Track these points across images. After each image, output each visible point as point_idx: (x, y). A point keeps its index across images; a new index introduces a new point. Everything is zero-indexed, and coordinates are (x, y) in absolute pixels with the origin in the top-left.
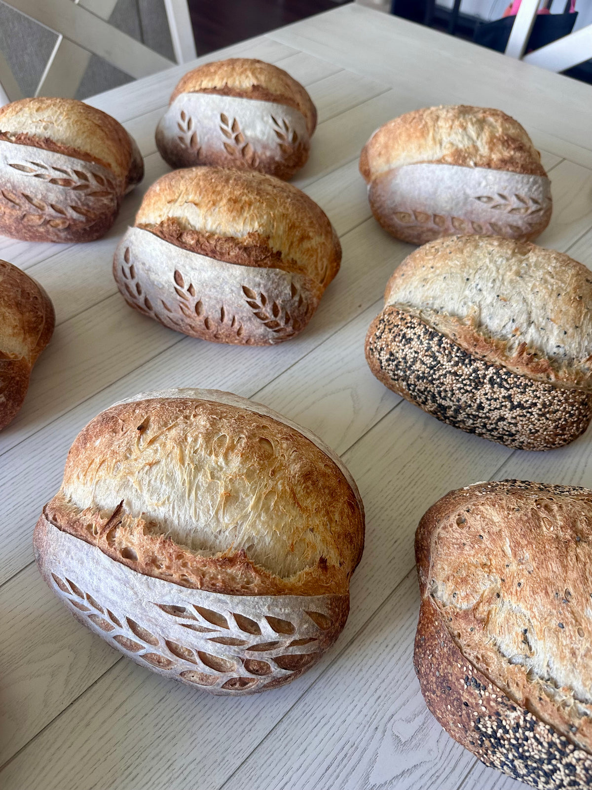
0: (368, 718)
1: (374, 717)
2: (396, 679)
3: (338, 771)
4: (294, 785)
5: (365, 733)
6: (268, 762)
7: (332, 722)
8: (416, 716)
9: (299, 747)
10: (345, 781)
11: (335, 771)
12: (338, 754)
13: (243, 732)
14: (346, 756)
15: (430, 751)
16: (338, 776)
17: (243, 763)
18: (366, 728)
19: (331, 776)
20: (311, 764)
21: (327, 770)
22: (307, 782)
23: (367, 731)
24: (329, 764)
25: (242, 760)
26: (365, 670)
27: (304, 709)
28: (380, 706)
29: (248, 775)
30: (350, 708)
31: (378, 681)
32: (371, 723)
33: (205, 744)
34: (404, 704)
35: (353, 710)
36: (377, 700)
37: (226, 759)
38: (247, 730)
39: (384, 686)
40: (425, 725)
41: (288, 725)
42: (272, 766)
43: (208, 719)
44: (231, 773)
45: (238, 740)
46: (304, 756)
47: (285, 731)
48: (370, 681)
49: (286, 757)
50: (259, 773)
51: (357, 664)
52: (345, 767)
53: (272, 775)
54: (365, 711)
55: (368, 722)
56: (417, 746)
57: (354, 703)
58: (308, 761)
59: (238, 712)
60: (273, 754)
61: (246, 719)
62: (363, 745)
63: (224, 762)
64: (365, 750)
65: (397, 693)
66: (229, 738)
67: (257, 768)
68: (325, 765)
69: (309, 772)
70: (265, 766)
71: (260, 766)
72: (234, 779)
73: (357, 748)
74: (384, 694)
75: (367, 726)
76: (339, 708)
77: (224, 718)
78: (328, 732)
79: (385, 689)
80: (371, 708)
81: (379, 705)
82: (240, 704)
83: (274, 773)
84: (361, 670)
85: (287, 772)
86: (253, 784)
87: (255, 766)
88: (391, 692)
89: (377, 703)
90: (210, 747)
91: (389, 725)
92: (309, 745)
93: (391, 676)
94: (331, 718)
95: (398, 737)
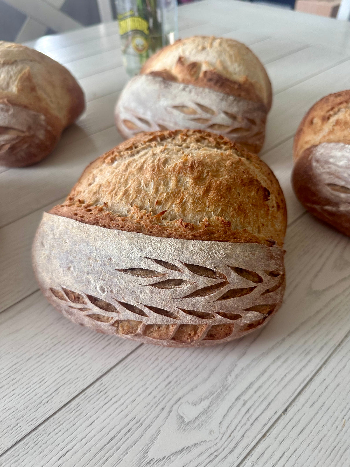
0: (156, 399)
1: (162, 399)
2: (188, 368)
3: (119, 443)
4: (76, 453)
5: (152, 412)
6: (56, 431)
7: (122, 401)
8: (201, 400)
9: (87, 419)
10: (124, 454)
11: (117, 443)
12: (122, 429)
13: (40, 403)
14: (129, 430)
15: (211, 432)
16: (119, 448)
17: (34, 430)
18: (153, 408)
19: (113, 447)
20: (95, 436)
21: (109, 442)
22: (88, 451)
23: (154, 410)
24: (112, 436)
25: (33, 427)
26: (160, 359)
27: (99, 388)
28: (170, 390)
29: (35, 440)
30: (141, 390)
31: (171, 369)
32: (159, 404)
33: (5, 411)
34: (192, 390)
35: (144, 391)
36: (167, 385)
37: (19, 425)
38: (44, 401)
39: (175, 373)
40: (210, 409)
41: (82, 400)
42: (60, 434)
43: (13, 390)
44: (20, 438)
45: (34, 410)
46: (91, 428)
47: (78, 405)
48: (164, 368)
49: (74, 427)
50: (46, 439)
51: (154, 354)
52: (127, 440)
53: (57, 442)
54: (154, 393)
55: (156, 403)
56: (200, 426)
57: (146, 386)
58: (94, 432)
59: (40, 386)
60: (62, 424)
61: (46, 393)
62: (147, 422)
63: (17, 427)
64: (149, 427)
65: (188, 379)
66: (27, 407)
67: (45, 435)
68: (108, 437)
69: (92, 442)
70: (53, 433)
71: (48, 433)
72: (22, 443)
73: (142, 424)
74: (175, 380)
75: (154, 406)
76: (131, 389)
77: (27, 390)
78: (117, 409)
79: (177, 376)
80: (161, 391)
81: (168, 389)
82: (44, 380)
83: (59, 441)
84: (157, 359)
85: (72, 441)
86: (38, 449)
87: (43, 433)
88: (182, 379)
89: (168, 387)
90: (8, 413)
91: (175, 407)
92: (97, 419)
93: (183, 366)
94: (122, 397)
95: (182, 417)
